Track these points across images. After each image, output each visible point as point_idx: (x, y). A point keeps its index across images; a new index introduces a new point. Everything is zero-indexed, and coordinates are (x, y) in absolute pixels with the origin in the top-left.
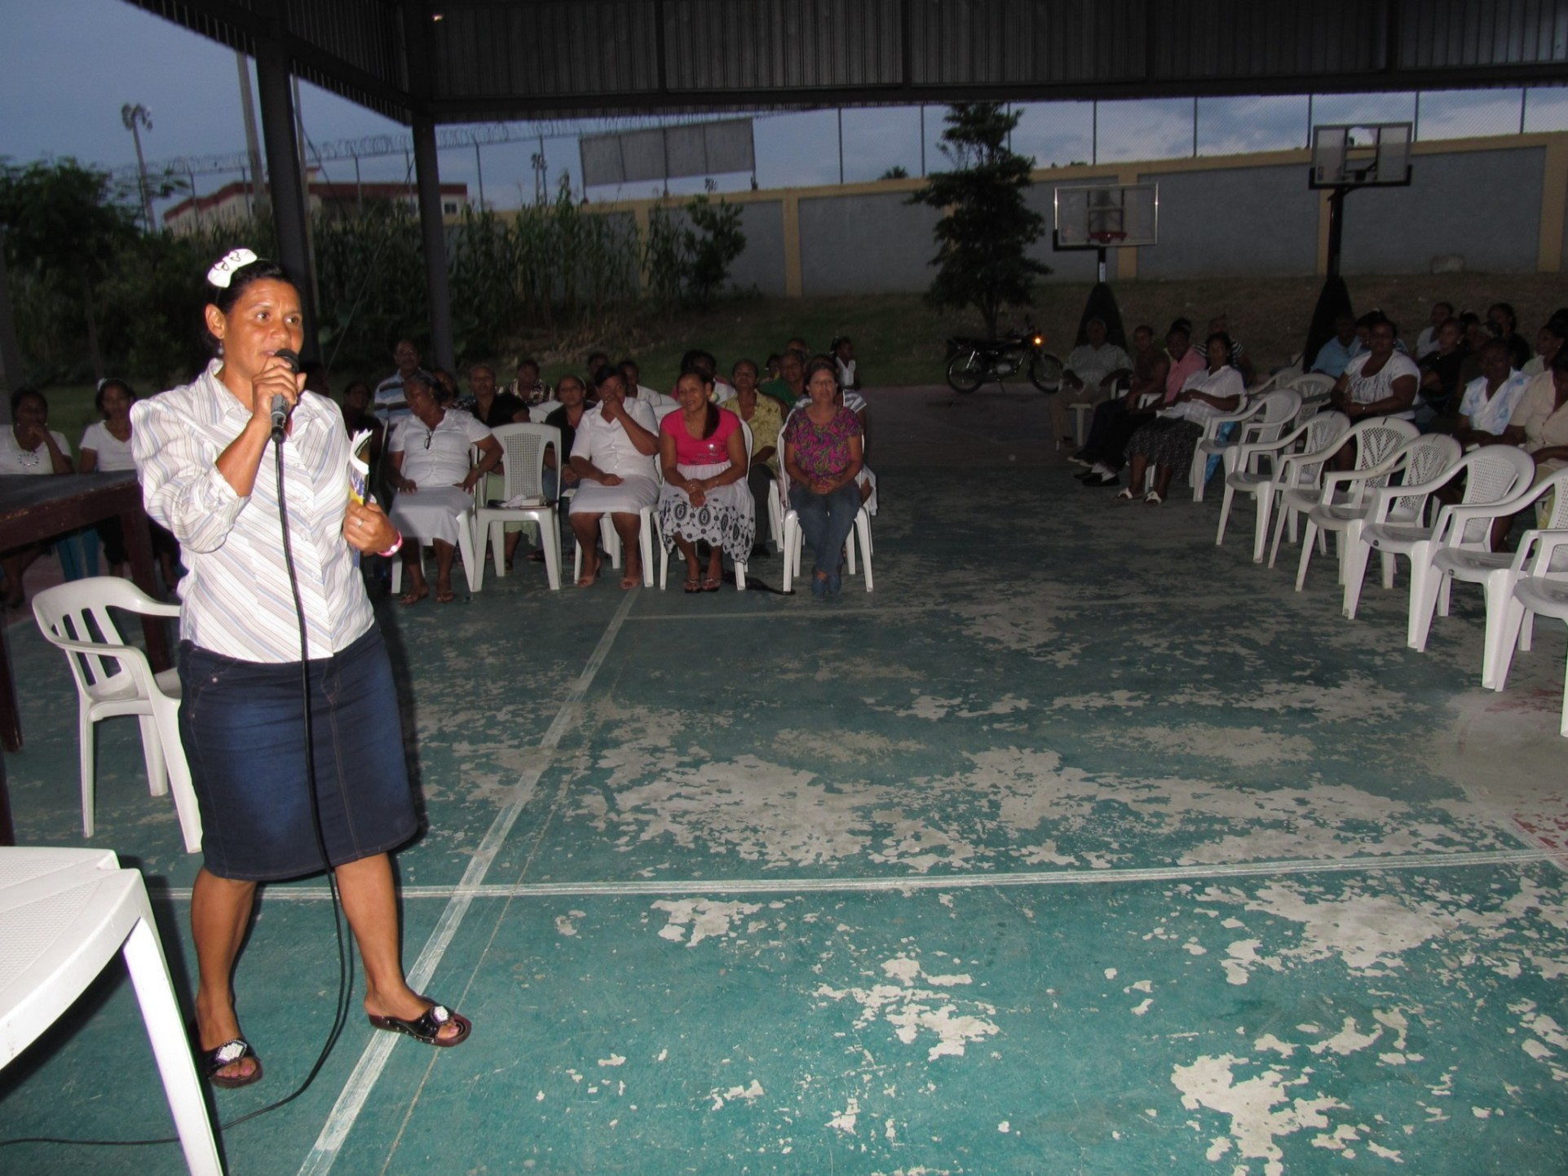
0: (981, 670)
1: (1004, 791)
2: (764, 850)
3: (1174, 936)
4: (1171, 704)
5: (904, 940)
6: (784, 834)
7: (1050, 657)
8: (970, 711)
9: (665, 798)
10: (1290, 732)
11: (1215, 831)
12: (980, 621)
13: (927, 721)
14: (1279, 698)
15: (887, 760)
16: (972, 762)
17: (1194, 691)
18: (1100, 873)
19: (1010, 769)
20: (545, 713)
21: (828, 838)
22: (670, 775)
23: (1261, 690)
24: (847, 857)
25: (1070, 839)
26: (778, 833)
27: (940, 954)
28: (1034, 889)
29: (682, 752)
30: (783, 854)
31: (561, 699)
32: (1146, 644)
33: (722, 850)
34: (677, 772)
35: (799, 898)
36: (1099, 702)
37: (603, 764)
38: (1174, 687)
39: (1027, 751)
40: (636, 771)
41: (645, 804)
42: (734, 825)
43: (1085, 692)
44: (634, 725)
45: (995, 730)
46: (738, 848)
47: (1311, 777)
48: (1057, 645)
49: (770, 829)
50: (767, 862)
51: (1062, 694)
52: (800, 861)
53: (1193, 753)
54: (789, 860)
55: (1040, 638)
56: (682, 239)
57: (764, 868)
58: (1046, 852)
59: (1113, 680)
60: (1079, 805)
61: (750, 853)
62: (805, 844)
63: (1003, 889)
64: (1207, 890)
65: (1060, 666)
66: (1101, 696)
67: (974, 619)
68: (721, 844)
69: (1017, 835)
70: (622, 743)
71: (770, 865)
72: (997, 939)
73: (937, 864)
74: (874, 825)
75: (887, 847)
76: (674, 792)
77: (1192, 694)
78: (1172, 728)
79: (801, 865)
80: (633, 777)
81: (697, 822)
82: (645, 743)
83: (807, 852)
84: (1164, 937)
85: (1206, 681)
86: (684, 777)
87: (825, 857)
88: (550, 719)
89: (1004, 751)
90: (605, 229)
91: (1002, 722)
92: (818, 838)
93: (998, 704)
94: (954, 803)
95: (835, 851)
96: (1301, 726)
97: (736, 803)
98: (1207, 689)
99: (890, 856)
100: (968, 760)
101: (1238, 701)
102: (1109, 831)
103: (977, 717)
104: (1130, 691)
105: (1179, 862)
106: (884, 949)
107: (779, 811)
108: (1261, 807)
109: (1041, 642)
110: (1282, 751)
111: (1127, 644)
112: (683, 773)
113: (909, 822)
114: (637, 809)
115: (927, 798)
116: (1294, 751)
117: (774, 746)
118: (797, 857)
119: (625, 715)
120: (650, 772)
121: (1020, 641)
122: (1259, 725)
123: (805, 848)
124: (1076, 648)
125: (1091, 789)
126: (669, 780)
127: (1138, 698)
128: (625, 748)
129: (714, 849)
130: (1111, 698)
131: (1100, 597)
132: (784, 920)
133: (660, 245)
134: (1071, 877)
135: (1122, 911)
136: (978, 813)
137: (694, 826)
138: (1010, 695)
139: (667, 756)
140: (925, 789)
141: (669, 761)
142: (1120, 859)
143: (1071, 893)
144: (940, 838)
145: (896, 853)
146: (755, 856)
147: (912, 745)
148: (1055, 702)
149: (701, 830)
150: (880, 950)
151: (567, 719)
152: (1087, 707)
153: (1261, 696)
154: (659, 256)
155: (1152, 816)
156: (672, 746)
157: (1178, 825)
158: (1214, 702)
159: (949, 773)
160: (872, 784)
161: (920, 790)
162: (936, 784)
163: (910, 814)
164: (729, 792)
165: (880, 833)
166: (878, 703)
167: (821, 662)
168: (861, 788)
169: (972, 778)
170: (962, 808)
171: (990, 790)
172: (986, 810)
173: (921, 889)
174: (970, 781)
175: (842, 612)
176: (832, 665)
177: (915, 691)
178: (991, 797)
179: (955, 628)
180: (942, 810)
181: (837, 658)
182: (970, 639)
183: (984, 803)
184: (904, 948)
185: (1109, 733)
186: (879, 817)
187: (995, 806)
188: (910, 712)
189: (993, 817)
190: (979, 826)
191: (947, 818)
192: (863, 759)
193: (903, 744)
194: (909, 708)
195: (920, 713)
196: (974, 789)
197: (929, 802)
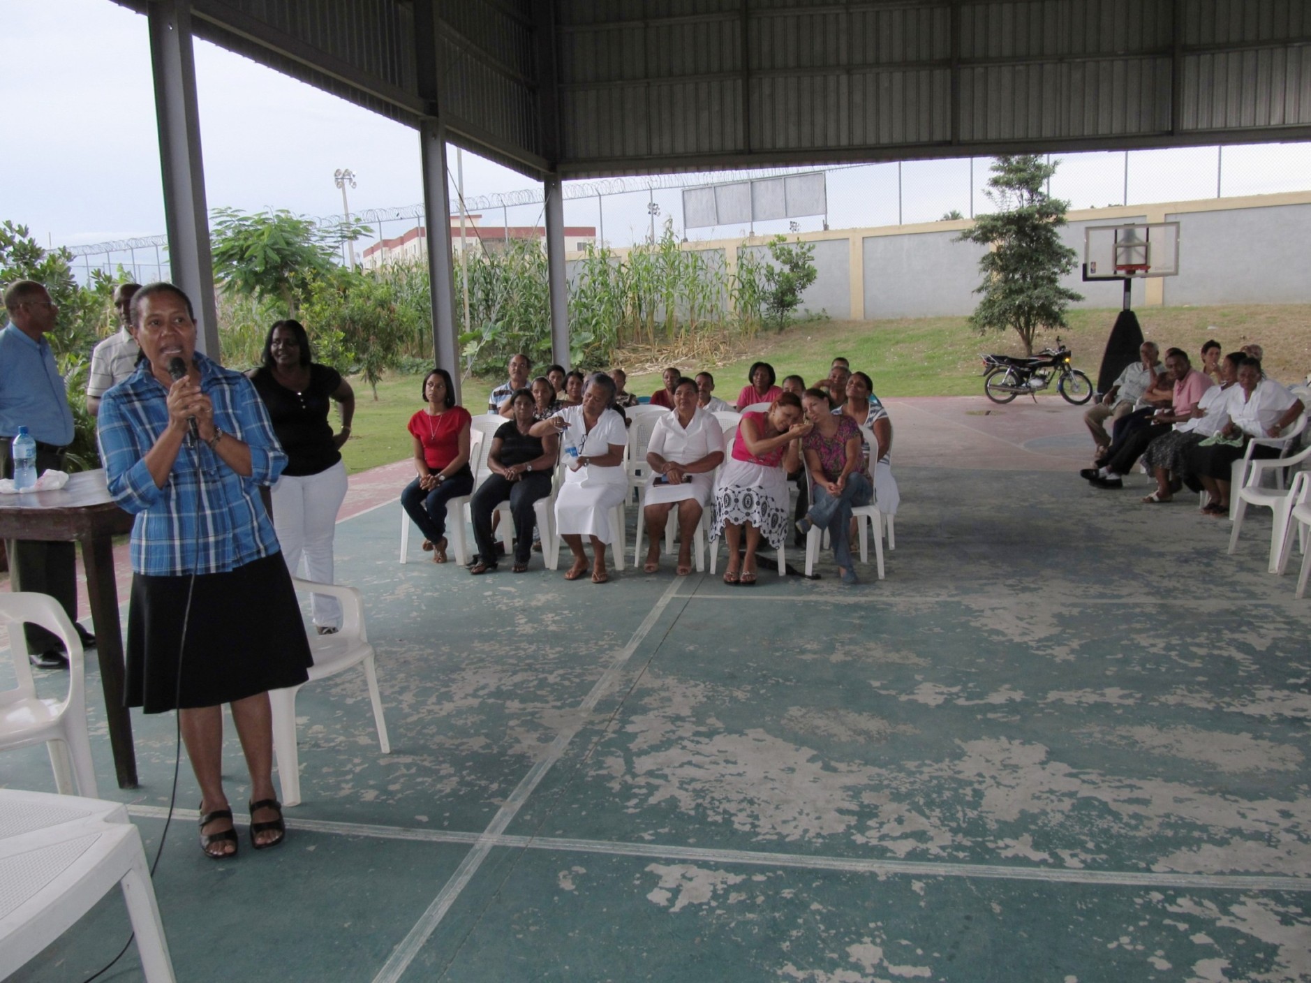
0: (982, 660)
1: (989, 781)
2: (757, 823)
3: (1140, 947)
4: (1161, 704)
5: (872, 925)
6: (777, 808)
7: (1049, 651)
8: (967, 699)
9: (677, 765)
10: (1279, 740)
11: (1193, 838)
12: (988, 613)
13: (926, 706)
14: (1271, 704)
15: (884, 742)
16: (962, 749)
17: (1186, 693)
18: (1073, 872)
19: (997, 759)
20: (590, 678)
21: (817, 815)
22: (686, 743)
23: (1253, 695)
24: (831, 836)
25: (1046, 835)
26: (772, 807)
27: (905, 943)
28: (1006, 883)
29: (699, 722)
30: (774, 828)
31: (605, 666)
32: (1144, 643)
33: (719, 819)
34: (692, 741)
35: (780, 872)
36: (1090, 697)
37: (630, 728)
38: (1166, 687)
39: (1016, 742)
40: (654, 737)
41: (658, 770)
42: (734, 796)
43: (1079, 687)
44: (663, 694)
45: (989, 719)
46: (733, 818)
47: (1298, 789)
48: (1057, 640)
49: (766, 802)
50: (758, 834)
51: (1057, 688)
52: (788, 835)
53: (1179, 755)
54: (779, 834)
55: (1041, 632)
56: (763, 272)
57: (754, 840)
58: (1022, 847)
59: (1107, 677)
60: (1059, 801)
61: (744, 824)
62: (795, 819)
63: (974, 880)
64: (1180, 901)
65: (1058, 660)
66: (1093, 693)
67: (982, 611)
68: (718, 813)
69: (996, 827)
70: (650, 710)
71: (760, 837)
72: (961, 933)
73: (915, 849)
74: (861, 805)
75: (870, 828)
76: (685, 760)
77: (1183, 696)
78: (1160, 729)
79: (788, 839)
80: (653, 743)
81: (702, 790)
82: (670, 712)
83: (796, 827)
84: (1130, 948)
85: (1199, 683)
86: (698, 746)
87: (811, 834)
88: (594, 683)
89: (994, 740)
90: (699, 262)
91: (996, 712)
92: (808, 815)
93: (994, 694)
94: (940, 789)
95: (821, 828)
96: (1291, 734)
97: (739, 775)
98: (1198, 692)
99: (872, 837)
100: (959, 747)
101: (1229, 705)
102: (1086, 830)
103: (973, 706)
104: (1122, 689)
105: (1153, 868)
106: (851, 933)
107: (777, 785)
108: (1244, 816)
109: (1042, 636)
110: (1270, 759)
111: (1124, 642)
112: (698, 742)
113: (895, 805)
114: (650, 773)
115: (915, 782)
116: (1283, 760)
117: (783, 722)
118: (785, 832)
119: (657, 684)
120: (668, 739)
121: (1024, 634)
122: (1248, 731)
123: (794, 823)
124: (1075, 644)
125: (1073, 785)
126: (684, 748)
127: (1130, 696)
128: (651, 715)
129: (712, 817)
130: (1103, 695)
131: (1102, 596)
132: (763, 893)
133: (745, 276)
134: (1043, 874)
135: (1090, 913)
136: (959, 800)
137: (698, 793)
138: (1007, 686)
139: (687, 725)
140: (915, 773)
141: (687, 730)
142: (1094, 860)
143: (1040, 890)
144: (921, 823)
145: (878, 835)
146: (747, 828)
147: (907, 729)
148: (1049, 696)
149: (704, 798)
150: (848, 933)
151: (607, 684)
152: (1079, 702)
153: (1253, 702)
154: (743, 286)
155: (1131, 817)
156: (693, 716)
157: (1156, 829)
158: (1204, 705)
159: (938, 760)
160: (866, 764)
161: (910, 773)
162: (926, 769)
163: (897, 797)
164: (735, 763)
165: (866, 814)
166: (883, 687)
167: (838, 645)
168: (855, 768)
169: (960, 765)
170: (947, 794)
171: (977, 778)
172: (969, 798)
173: (896, 874)
174: (957, 769)
175: (863, 599)
176: (847, 648)
177: (918, 677)
178: (976, 786)
179: (963, 619)
180: (927, 795)
181: (852, 641)
182: (978, 629)
183: (968, 791)
184: (871, 934)
185: (1098, 729)
186: (867, 798)
187: (978, 794)
188: (911, 697)
189: (975, 805)
190: (960, 815)
191: (930, 804)
192: (861, 739)
193: (901, 727)
194: (912, 693)
195: (921, 698)
196: (960, 776)
197: (916, 786)
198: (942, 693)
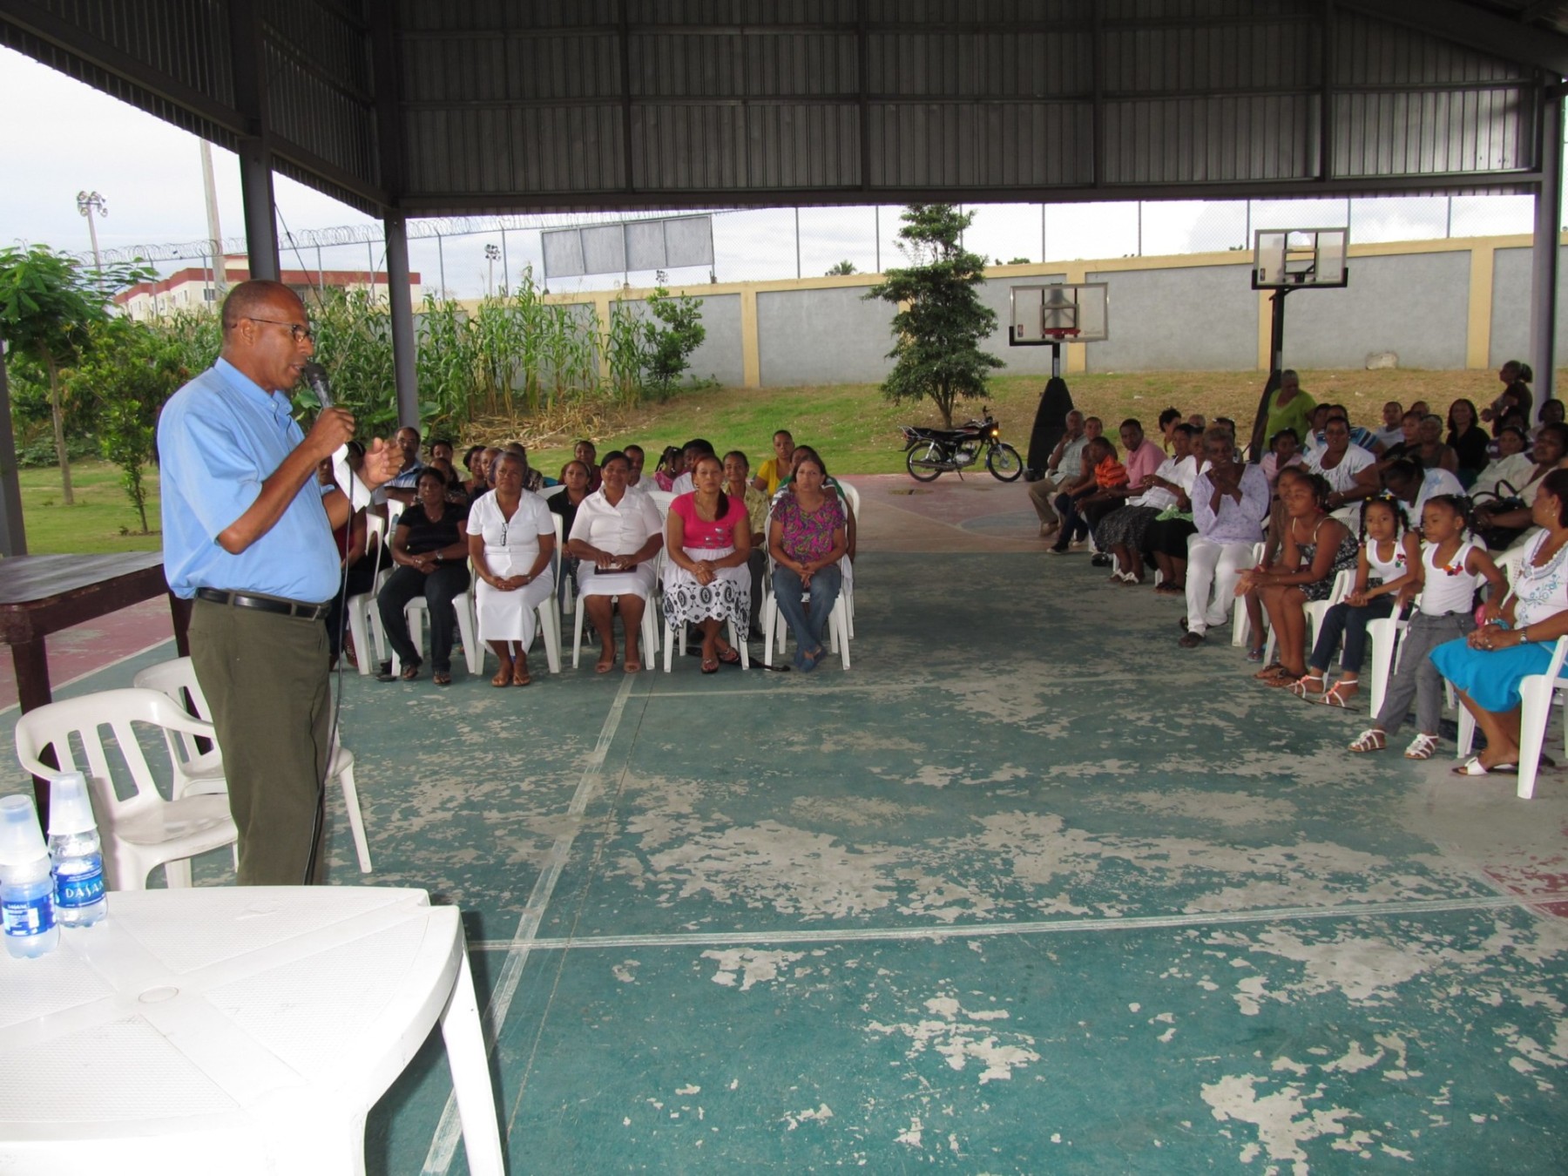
0: (977, 741)
1: (1015, 851)
2: (799, 905)
3: (1188, 975)
4: (1160, 771)
5: (942, 982)
6: (814, 890)
7: (1041, 729)
8: (973, 779)
9: (696, 860)
10: (1272, 795)
11: (1214, 883)
12: (970, 696)
13: (933, 787)
14: (1259, 765)
15: (901, 823)
16: (982, 825)
17: (1180, 760)
18: (1114, 921)
19: (1018, 830)
20: (568, 783)
21: (857, 893)
22: (697, 838)
23: (1242, 758)
24: (877, 910)
25: (1081, 892)
26: (809, 890)
27: (976, 993)
28: (1055, 936)
29: (705, 818)
30: (817, 908)
31: (580, 770)
32: (1130, 717)
33: (759, 904)
34: (704, 836)
35: (838, 946)
36: (1091, 769)
38: (1161, 756)
39: (1031, 814)
40: (662, 835)
41: (678, 865)
42: (766, 883)
43: (1078, 761)
44: (655, 794)
45: (999, 796)
46: (773, 903)
47: (1297, 836)
48: (1046, 719)
49: (801, 886)
50: (803, 915)
51: (1057, 763)
52: (834, 914)
53: (1186, 815)
54: (824, 913)
55: (1029, 712)
57: (801, 920)
58: (1061, 904)
59: (1103, 750)
60: (1086, 862)
61: (786, 908)
62: (836, 899)
63: (1026, 936)
64: (1213, 934)
65: (1051, 737)
66: (1093, 765)
67: (964, 695)
68: (756, 900)
69: (1032, 889)
70: (647, 810)
71: (807, 918)
72: (1026, 979)
73: (961, 915)
74: (897, 881)
75: (913, 900)
76: (704, 854)
77: (1177, 762)
78: (1163, 793)
79: (835, 917)
80: (663, 841)
81: (731, 881)
82: (669, 810)
83: (839, 906)
84: (1179, 976)
85: (1190, 750)
86: (712, 840)
87: (857, 910)
88: (575, 787)
89: (1009, 814)
91: (1004, 789)
92: (847, 894)
93: (998, 772)
94: (970, 861)
95: (865, 904)
96: (1282, 790)
97: (765, 864)
98: (1191, 758)
99: (917, 908)
100: (977, 823)
101: (1221, 768)
102: (1116, 885)
103: (981, 784)
104: (1120, 760)
105: (1184, 911)
106: (923, 990)
107: (806, 870)
108: (1254, 861)
109: (1031, 715)
110: (1267, 812)
111: (1112, 717)
112: (710, 837)
113: (929, 879)
114: (671, 869)
115: (943, 856)
116: (1279, 812)
117: (792, 812)
118: (830, 911)
119: (645, 784)
120: (678, 836)
121: (1012, 714)
122: (1243, 789)
123: (836, 903)
124: (1064, 721)
125: (1095, 847)
126: (697, 843)
127: (1129, 765)
128: (650, 815)
129: (751, 904)
130: (1103, 766)
131: (1079, 674)
132: (828, 966)
134: (1087, 925)
135: (1138, 953)
136: (990, 869)
137: (729, 884)
138: (1008, 764)
139: (692, 822)
140: (941, 849)
141: (694, 826)
142: (1130, 909)
143: (1089, 939)
144: (961, 892)
145: (922, 905)
146: (791, 910)
147: (921, 810)
148: (1051, 770)
149: (736, 887)
150: (921, 991)
151: (589, 788)
152: (1082, 775)
153: (1243, 764)
154: (620, 348)
155: (1154, 871)
156: (695, 813)
157: (1179, 879)
158: (1199, 769)
159: (961, 835)
160: (890, 844)
161: (936, 850)
162: (950, 845)
163: (929, 871)
164: (756, 853)
165: (904, 889)
166: (885, 772)
167: (824, 736)
168: (879, 848)
169: (983, 839)
170: (977, 865)
171: (1002, 849)
172: (1000, 867)
173: (950, 938)
174: (981, 842)
175: (837, 689)
176: (835, 737)
177: (918, 761)
178: (1004, 855)
179: (947, 703)
180: (959, 868)
181: (839, 731)
182: (963, 713)
183: (997, 860)
184: (943, 988)
185: (1105, 797)
186: (901, 874)
187: (1008, 863)
188: (916, 780)
189: (1008, 873)
190: (995, 882)
191: (964, 875)
192: (877, 822)
193: (914, 809)
194: (915, 776)
195: (927, 782)
196: (986, 848)
197: (947, 860)
198: (946, 775)
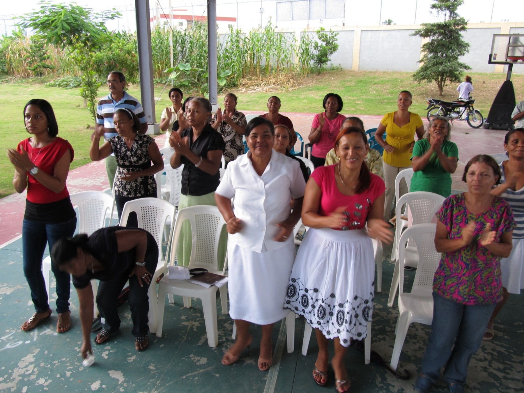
56: (313, 45)
90: (283, 39)
133: (304, 47)
154: (303, 52)
